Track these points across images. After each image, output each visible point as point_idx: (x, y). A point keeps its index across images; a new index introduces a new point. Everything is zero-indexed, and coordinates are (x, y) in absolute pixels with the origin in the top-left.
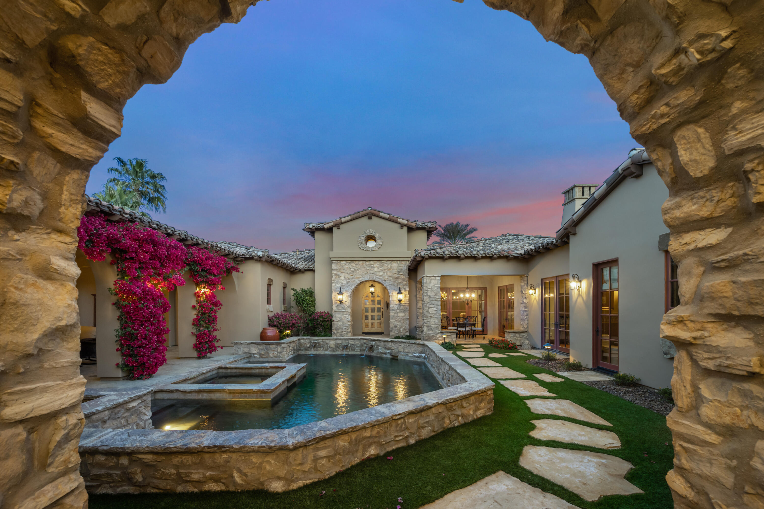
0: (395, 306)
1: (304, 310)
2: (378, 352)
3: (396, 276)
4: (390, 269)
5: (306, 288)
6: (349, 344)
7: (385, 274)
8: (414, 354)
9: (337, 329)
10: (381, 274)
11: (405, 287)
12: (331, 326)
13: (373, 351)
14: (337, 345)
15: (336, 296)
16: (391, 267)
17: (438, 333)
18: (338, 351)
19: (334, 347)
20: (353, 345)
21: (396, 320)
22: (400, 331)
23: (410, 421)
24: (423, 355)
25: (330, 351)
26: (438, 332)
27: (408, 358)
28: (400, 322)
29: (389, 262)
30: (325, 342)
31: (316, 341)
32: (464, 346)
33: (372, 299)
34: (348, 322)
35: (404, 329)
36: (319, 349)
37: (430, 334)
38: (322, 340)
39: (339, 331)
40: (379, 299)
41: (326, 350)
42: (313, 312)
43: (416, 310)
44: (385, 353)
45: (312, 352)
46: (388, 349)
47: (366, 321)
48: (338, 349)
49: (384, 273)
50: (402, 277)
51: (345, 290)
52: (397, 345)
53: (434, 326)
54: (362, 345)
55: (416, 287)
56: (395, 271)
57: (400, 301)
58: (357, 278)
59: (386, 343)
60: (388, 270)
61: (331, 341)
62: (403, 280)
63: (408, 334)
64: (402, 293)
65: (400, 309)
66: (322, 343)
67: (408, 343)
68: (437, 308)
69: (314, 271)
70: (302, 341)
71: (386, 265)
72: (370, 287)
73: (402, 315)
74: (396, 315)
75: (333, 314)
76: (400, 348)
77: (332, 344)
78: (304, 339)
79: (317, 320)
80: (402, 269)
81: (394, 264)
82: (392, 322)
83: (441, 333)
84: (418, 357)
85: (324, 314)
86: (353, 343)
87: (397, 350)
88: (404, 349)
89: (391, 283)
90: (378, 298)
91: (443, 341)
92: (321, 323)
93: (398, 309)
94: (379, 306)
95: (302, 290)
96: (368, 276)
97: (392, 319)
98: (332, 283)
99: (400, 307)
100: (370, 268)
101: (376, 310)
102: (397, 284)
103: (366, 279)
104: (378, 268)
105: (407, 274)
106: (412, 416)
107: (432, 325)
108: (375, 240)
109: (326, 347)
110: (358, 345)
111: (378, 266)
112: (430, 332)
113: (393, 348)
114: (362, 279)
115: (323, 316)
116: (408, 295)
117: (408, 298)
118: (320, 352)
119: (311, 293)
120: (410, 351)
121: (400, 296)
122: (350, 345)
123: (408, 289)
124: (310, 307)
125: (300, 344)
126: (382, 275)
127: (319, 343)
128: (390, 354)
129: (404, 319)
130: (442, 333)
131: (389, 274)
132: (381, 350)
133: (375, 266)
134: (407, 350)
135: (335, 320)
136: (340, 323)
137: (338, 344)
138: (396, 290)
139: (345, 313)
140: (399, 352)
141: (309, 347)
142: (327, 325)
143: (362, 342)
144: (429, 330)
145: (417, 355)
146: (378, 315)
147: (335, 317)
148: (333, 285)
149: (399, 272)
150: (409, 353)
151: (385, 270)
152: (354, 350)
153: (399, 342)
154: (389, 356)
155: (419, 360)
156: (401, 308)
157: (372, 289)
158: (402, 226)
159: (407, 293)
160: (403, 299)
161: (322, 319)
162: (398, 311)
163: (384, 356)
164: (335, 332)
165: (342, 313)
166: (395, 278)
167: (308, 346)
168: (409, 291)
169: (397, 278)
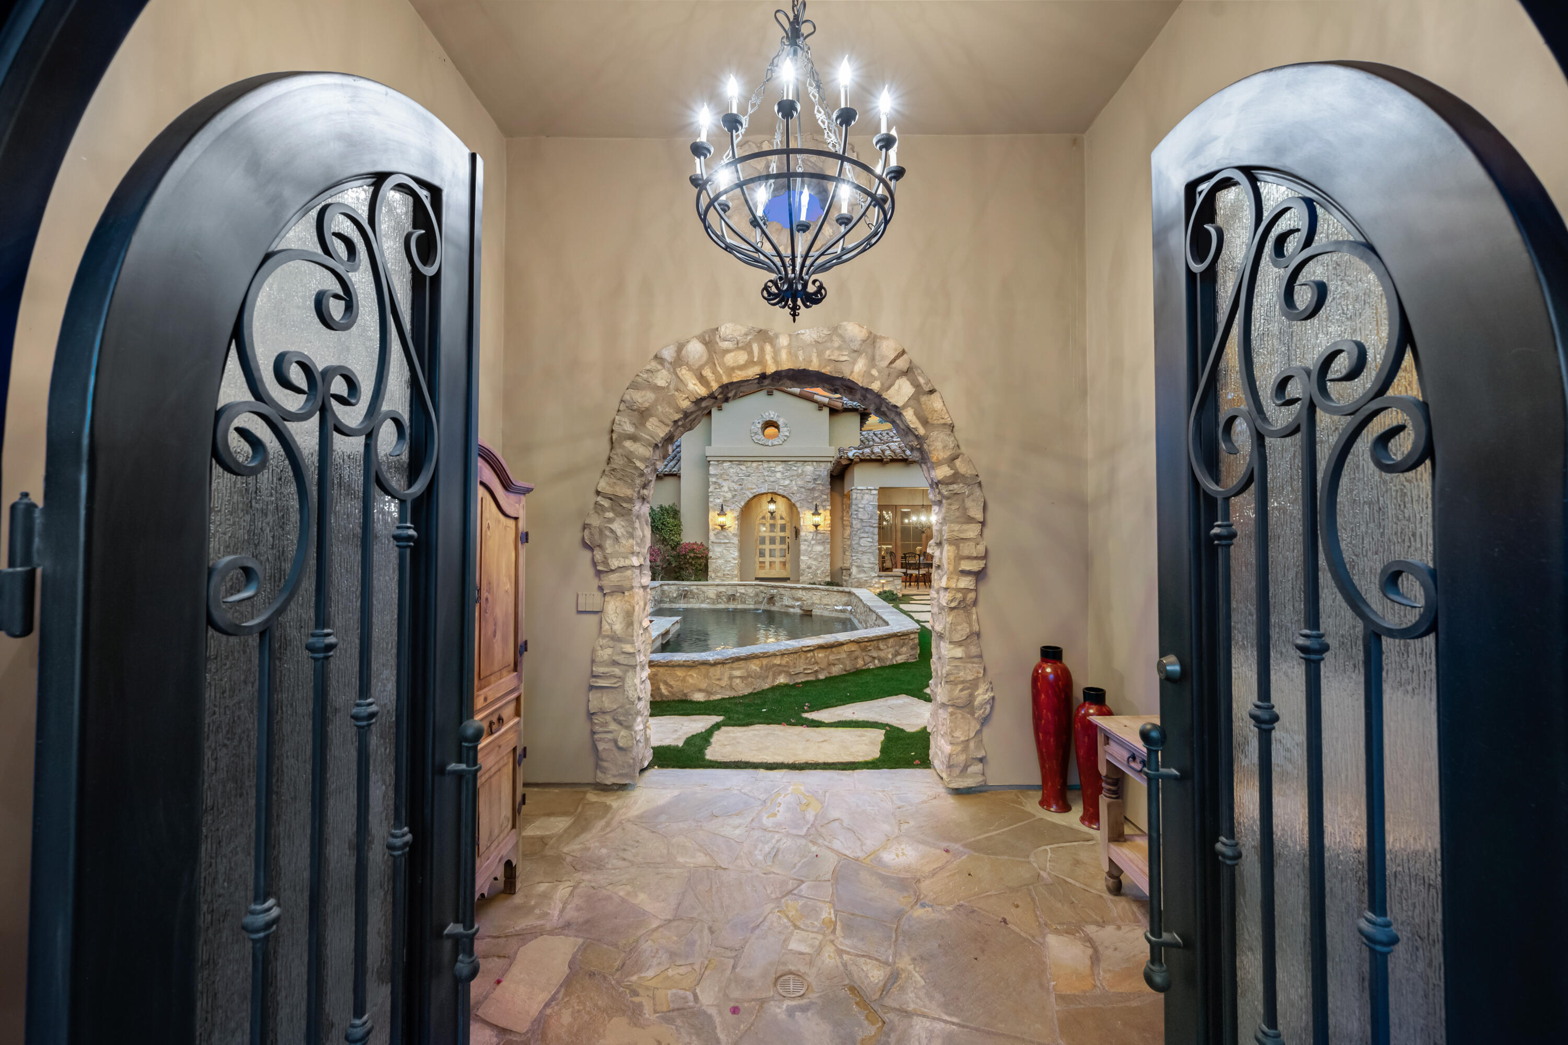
0: (808, 534)
1: (664, 539)
2: (782, 605)
3: (811, 485)
4: (801, 475)
5: (666, 505)
6: (737, 592)
7: (794, 482)
8: (836, 607)
9: (715, 571)
10: (787, 482)
11: (824, 504)
12: (706, 566)
13: (774, 604)
14: (719, 595)
15: (714, 517)
16: (803, 471)
17: (874, 577)
18: (720, 603)
19: (715, 597)
20: (743, 594)
21: (810, 558)
22: (815, 575)
23: (820, 655)
24: (849, 608)
25: (708, 603)
26: (874, 575)
27: (826, 613)
28: (815, 559)
29: (799, 464)
30: (701, 590)
31: (686, 588)
32: (914, 597)
33: (772, 522)
34: (734, 559)
35: (823, 572)
36: (691, 600)
37: (861, 578)
38: (695, 587)
39: (719, 574)
40: (783, 522)
41: (703, 602)
42: (678, 544)
43: (843, 541)
44: (793, 607)
45: (682, 605)
46: (797, 600)
47: (761, 559)
48: (720, 600)
49: (791, 481)
50: (821, 487)
51: (729, 508)
52: (810, 594)
53: (867, 565)
54: (757, 595)
55: (843, 504)
56: (809, 478)
57: (816, 526)
58: (748, 489)
59: (793, 591)
60: (798, 476)
61: (710, 587)
62: (822, 492)
63: (828, 579)
64: (819, 514)
65: (816, 540)
66: (696, 591)
67: (827, 590)
68: (872, 538)
69: (680, 477)
70: (666, 588)
71: (795, 468)
72: (769, 502)
73: (819, 548)
74: (809, 549)
75: (710, 547)
76: (814, 598)
77: (711, 592)
78: (668, 585)
79: (685, 555)
80: (819, 476)
81: (808, 467)
82: (803, 561)
83: (878, 576)
84: (841, 611)
85: (695, 547)
86: (743, 591)
87: (810, 602)
88: (820, 599)
89: (803, 497)
90: (780, 522)
91: (881, 590)
92: (690, 561)
93: (813, 539)
94: (782, 534)
95: (661, 507)
96: (766, 485)
97: (804, 555)
98: (708, 497)
99: (817, 535)
100: (769, 473)
101: (778, 540)
102: (813, 499)
103: (763, 491)
104: (783, 474)
105: (828, 483)
106: (821, 651)
107: (865, 565)
108: (777, 427)
109: (702, 596)
110: (752, 595)
111: (781, 469)
112: (862, 575)
113: (804, 598)
114: (757, 491)
115: (693, 549)
116: (829, 517)
117: (829, 522)
118: (694, 604)
119: (675, 513)
120: (830, 603)
121: (817, 519)
122: (738, 594)
123: (829, 508)
124: (673, 535)
125: (663, 592)
126: (789, 484)
127: (691, 591)
128: (800, 607)
129: (822, 556)
130: (880, 576)
131: (800, 483)
132: (787, 602)
133: (777, 469)
134: (825, 601)
135: (713, 557)
136: (720, 561)
137: (720, 593)
138: (811, 509)
139: (729, 545)
140: (813, 604)
141: (676, 598)
142: (700, 565)
143: (758, 590)
144: (859, 572)
145: (840, 608)
146: (781, 549)
147: (714, 551)
148: (711, 499)
149: (815, 480)
150: (828, 605)
151: (793, 476)
152: (745, 603)
153: (813, 589)
154: (798, 611)
155: (842, 616)
156: (818, 538)
157: (772, 507)
158: (821, 406)
159: (828, 513)
160: (822, 524)
161: (692, 555)
162: (813, 542)
163: (792, 610)
164: (713, 575)
165: (723, 546)
166: (809, 489)
167: (675, 595)
168: (831, 511)
169: (813, 490)
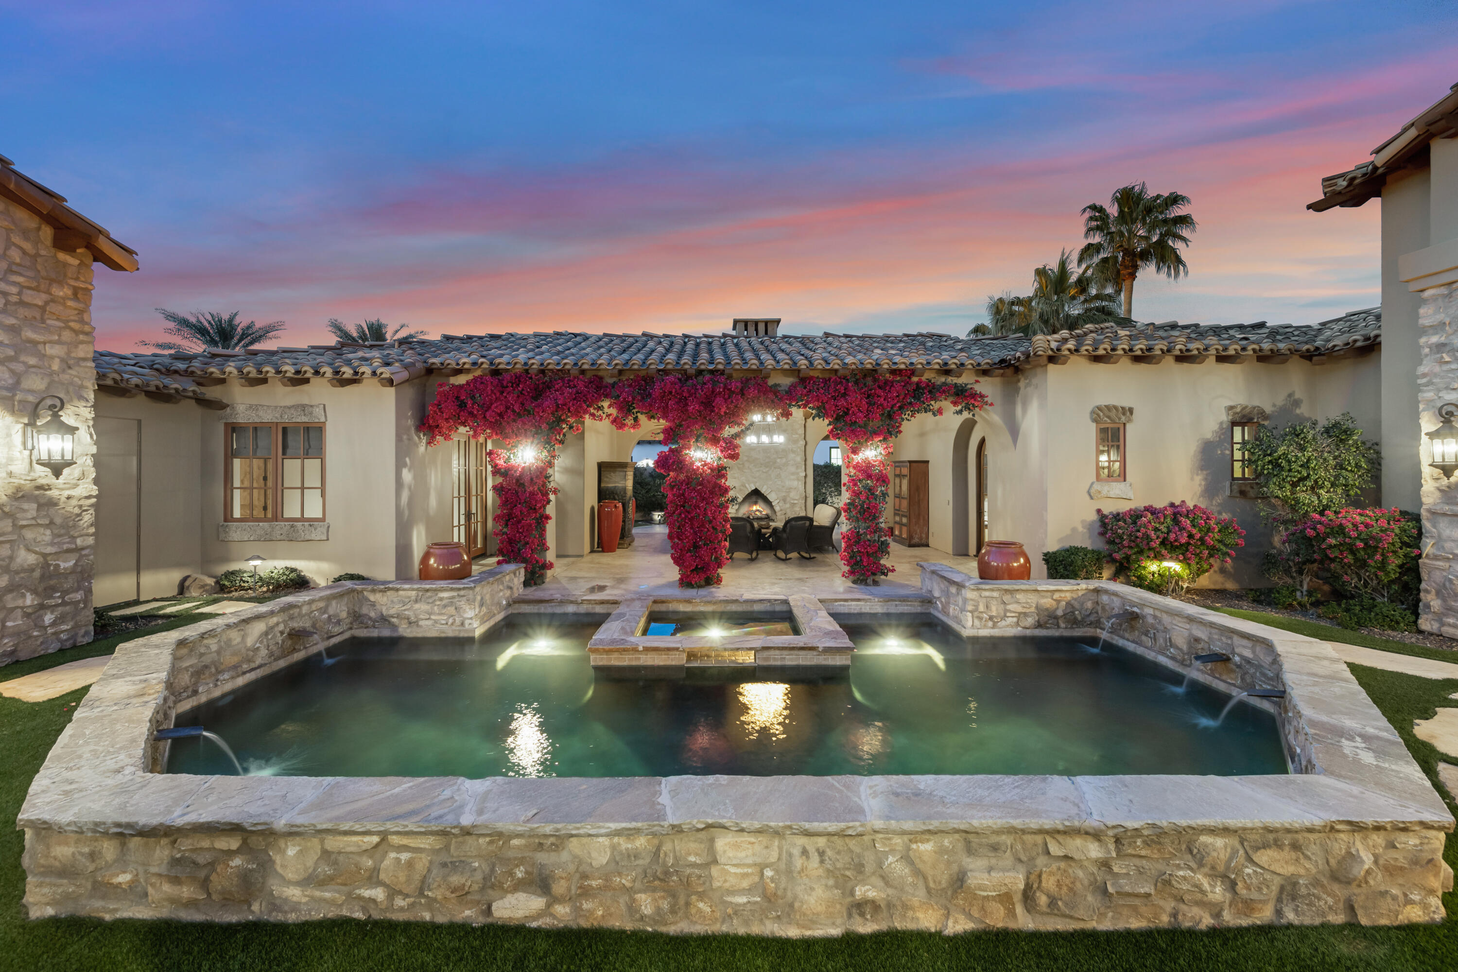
6: (1234, 653)
14: (1193, 645)
18: (1195, 666)
19: (1185, 648)
20: (1248, 661)
31: (1135, 609)
36: (1144, 638)
41: (1161, 650)
66: (1150, 620)
69: (1381, 348)
109: (1163, 639)
122: (1236, 659)
125: (1104, 605)
127: (1144, 617)
137: (1197, 640)
164: (1436, 600)
